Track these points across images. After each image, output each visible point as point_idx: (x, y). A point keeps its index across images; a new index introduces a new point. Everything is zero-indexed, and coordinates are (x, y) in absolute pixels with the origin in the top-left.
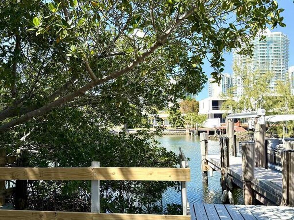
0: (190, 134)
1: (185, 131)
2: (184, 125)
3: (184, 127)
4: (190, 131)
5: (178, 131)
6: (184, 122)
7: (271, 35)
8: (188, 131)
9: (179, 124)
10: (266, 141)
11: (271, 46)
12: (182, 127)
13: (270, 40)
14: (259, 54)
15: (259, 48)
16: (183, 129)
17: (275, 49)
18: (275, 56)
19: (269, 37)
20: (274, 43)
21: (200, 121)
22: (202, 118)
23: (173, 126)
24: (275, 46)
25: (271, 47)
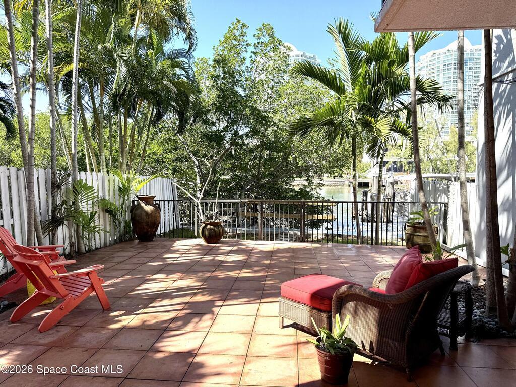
0: (349, 186)
1: (344, 182)
2: (343, 175)
3: (342, 177)
4: (349, 182)
5: (335, 182)
6: (343, 172)
7: (471, 51)
8: (347, 183)
9: (336, 174)
10: (394, 194)
11: (470, 66)
12: (340, 177)
13: (469, 57)
14: (452, 77)
15: (453, 68)
16: (342, 180)
17: (476, 70)
18: (475, 80)
19: (467, 53)
20: (474, 62)
21: (363, 171)
22: (365, 167)
23: (329, 176)
24: (476, 66)
25: (470, 68)
